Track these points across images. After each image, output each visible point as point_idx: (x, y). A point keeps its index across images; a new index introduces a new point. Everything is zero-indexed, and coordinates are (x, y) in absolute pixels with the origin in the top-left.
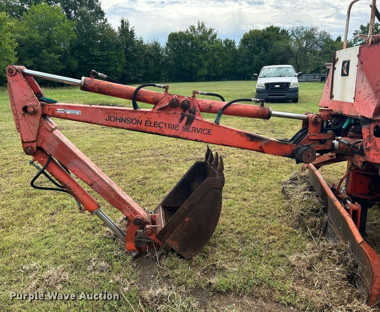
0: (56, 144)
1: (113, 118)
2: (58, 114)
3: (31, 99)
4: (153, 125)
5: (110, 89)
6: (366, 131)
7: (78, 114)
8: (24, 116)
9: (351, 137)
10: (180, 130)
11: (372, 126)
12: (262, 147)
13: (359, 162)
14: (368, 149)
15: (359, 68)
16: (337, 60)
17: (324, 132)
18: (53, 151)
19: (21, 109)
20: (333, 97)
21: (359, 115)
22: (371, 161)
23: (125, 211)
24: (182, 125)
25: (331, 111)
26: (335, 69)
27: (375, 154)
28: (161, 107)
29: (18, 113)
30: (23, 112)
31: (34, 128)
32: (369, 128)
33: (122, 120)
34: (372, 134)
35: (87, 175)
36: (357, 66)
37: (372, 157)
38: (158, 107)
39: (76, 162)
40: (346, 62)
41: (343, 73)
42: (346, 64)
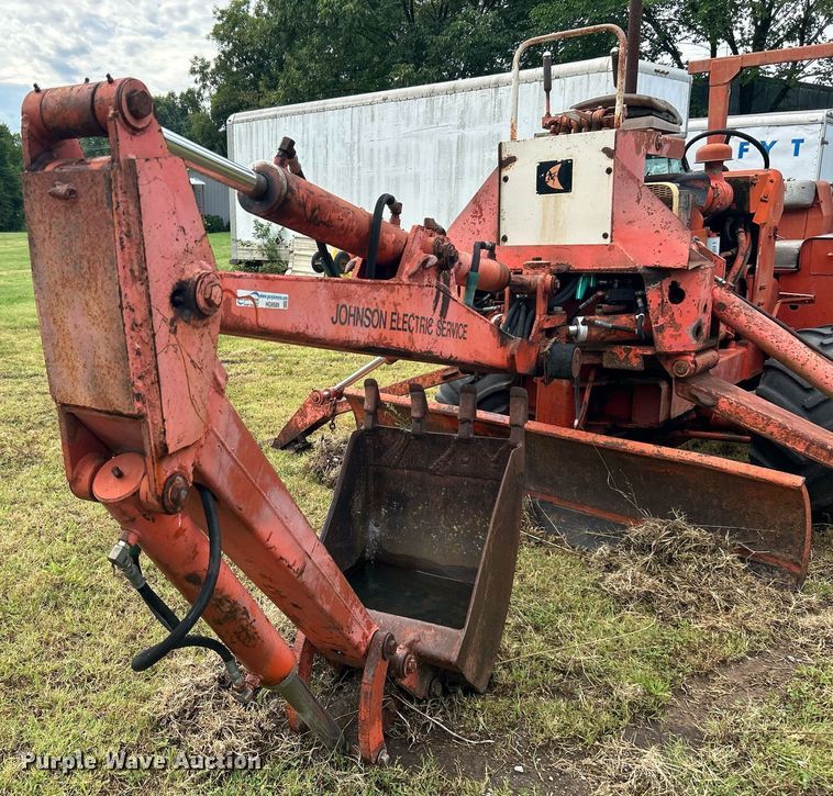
0: (234, 441)
1: (343, 314)
3: (196, 248)
4: (400, 325)
6: (655, 294)
7: (281, 307)
8: (175, 332)
9: (606, 314)
10: (434, 334)
11: (666, 284)
12: (513, 357)
13: (633, 358)
14: (661, 329)
15: (621, 173)
16: (512, 160)
17: (550, 311)
18: (227, 470)
19: (168, 300)
20: (505, 239)
21: (640, 266)
22: (667, 350)
23: (355, 628)
24: (436, 317)
25: (548, 264)
26: (506, 179)
27: (672, 336)
28: (415, 267)
29: (157, 319)
30: (170, 314)
31: (200, 383)
32: (661, 289)
33: (358, 317)
34: (666, 298)
35: (295, 539)
36: (609, 171)
37: (667, 342)
38: (408, 268)
39: (275, 497)
40: (555, 163)
41: (543, 188)
42: (555, 170)
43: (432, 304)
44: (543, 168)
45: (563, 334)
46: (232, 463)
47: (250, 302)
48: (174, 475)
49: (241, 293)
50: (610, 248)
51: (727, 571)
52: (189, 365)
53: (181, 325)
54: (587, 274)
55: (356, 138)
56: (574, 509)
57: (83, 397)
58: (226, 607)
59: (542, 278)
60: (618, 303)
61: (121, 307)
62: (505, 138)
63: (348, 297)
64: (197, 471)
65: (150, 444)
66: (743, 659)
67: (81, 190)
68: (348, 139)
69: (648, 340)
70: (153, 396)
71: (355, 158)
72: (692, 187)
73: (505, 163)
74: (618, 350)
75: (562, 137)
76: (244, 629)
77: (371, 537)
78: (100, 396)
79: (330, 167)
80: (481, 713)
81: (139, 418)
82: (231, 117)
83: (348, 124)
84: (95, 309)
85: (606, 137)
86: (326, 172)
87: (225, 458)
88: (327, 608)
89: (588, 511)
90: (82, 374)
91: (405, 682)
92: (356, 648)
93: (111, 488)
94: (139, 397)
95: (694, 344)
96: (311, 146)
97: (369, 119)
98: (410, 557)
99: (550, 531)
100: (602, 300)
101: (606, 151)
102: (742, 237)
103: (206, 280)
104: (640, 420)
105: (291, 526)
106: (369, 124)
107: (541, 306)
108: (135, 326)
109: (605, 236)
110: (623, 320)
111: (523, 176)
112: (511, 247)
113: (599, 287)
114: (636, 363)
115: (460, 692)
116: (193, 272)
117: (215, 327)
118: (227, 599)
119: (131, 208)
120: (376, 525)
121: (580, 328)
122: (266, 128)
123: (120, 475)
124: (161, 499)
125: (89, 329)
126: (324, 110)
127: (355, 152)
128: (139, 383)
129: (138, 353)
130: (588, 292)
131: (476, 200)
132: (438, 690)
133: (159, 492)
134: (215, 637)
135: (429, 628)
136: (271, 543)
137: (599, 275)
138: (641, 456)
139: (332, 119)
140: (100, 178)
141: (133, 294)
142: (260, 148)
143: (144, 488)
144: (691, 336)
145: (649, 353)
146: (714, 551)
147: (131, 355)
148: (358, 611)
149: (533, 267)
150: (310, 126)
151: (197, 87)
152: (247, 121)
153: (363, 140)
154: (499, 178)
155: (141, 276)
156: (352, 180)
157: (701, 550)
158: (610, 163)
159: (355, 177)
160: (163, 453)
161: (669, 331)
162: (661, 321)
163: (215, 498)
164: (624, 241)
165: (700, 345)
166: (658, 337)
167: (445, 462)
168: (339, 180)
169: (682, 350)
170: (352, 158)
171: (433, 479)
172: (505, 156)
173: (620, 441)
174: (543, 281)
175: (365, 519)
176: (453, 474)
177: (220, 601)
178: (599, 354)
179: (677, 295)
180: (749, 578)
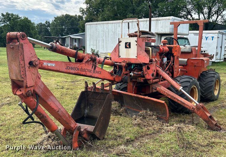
0: (42, 87)
1: (68, 68)
2: (44, 66)
3: (34, 56)
4: (83, 71)
5: (66, 51)
6: (144, 68)
7: (54, 66)
8: (29, 68)
9: (137, 71)
10: (92, 73)
11: (146, 66)
12: (114, 78)
13: (141, 80)
14: (146, 74)
15: (138, 45)
16: (121, 41)
17: (126, 70)
18: (41, 92)
19: (28, 64)
20: (120, 56)
21: (142, 63)
22: (147, 78)
23: (72, 124)
24: (93, 69)
25: (126, 62)
26: (120, 45)
27: (148, 76)
28: (86, 61)
29: (26, 66)
30: (29, 66)
31: (34, 77)
32: (145, 67)
33: (72, 68)
34: (147, 69)
35: (56, 105)
36: (136, 45)
37: (147, 77)
38: (85, 61)
39: (52, 97)
40: (128, 43)
41: (126, 47)
42: (128, 44)
43: (91, 67)
44: (126, 43)
45: (129, 74)
46: (42, 90)
47: (47, 65)
48: (29, 91)
49: (44, 63)
50: (137, 59)
51: (153, 119)
52: (32, 74)
53: (31, 67)
54: (134, 64)
55: (115, 31)
56: (133, 109)
57: (14, 78)
58: (41, 115)
59: (123, 64)
60: (139, 69)
61: (20, 64)
62: (120, 37)
63: (69, 65)
64: (34, 91)
65: (25, 85)
66: (151, 134)
67: (14, 47)
68: (113, 31)
69: (144, 77)
70: (25, 78)
71: (115, 35)
72: (157, 48)
73: (120, 42)
74: (139, 78)
75: (131, 38)
76: (46, 120)
77: (86, 112)
78: (17, 78)
79: (109, 37)
80: (98, 143)
81: (23, 81)
82: (86, 24)
83: (113, 27)
84: (16, 65)
85: (136, 39)
86: (108, 38)
87: (40, 89)
88: (65, 119)
89: (135, 110)
90: (14, 74)
91: (84, 136)
92: (72, 128)
93: (19, 93)
94: (22, 78)
95: (152, 77)
96: (105, 32)
97: (118, 26)
98: (92, 116)
99: (128, 114)
100: (136, 69)
101: (136, 41)
102: (172, 58)
103: (35, 61)
104: (147, 93)
105: (56, 103)
106: (118, 27)
107: (124, 70)
108: (22, 67)
109: (136, 57)
110: (140, 73)
111: (123, 45)
112: (121, 58)
113: (136, 66)
114: (142, 81)
115: (96, 139)
116: (33, 60)
117: (37, 68)
118: (42, 114)
119: (22, 50)
120: (87, 110)
121: (132, 74)
122: (94, 27)
123: (21, 91)
124: (26, 94)
125: (15, 68)
126: (108, 23)
127: (115, 34)
128: (23, 76)
129: (23, 71)
130: (134, 67)
131: (115, 49)
132: (92, 138)
133: (26, 93)
134: (41, 122)
135: (89, 126)
136: (51, 105)
137: (136, 64)
138: (141, 98)
139: (110, 26)
140: (17, 46)
141: (22, 62)
142: (93, 31)
143: (24, 93)
144: (151, 76)
145: (144, 79)
146: (152, 116)
147: (21, 72)
148: (73, 121)
149: (123, 62)
150: (105, 27)
151: (81, 15)
152: (90, 25)
153: (117, 31)
154: (119, 45)
155: (23, 60)
156: (114, 40)
157: (150, 116)
158: (136, 43)
159: (115, 40)
160: (27, 87)
161: (147, 75)
162: (146, 73)
163: (39, 96)
164: (139, 58)
165: (154, 78)
166: (145, 76)
167: (99, 97)
168: (111, 40)
169: (150, 78)
170: (114, 35)
171: (97, 100)
172: (120, 41)
173: (138, 95)
174: (124, 65)
175: (84, 109)
176: (100, 99)
177: (40, 114)
178: (136, 79)
179: (148, 68)
180: (158, 120)
